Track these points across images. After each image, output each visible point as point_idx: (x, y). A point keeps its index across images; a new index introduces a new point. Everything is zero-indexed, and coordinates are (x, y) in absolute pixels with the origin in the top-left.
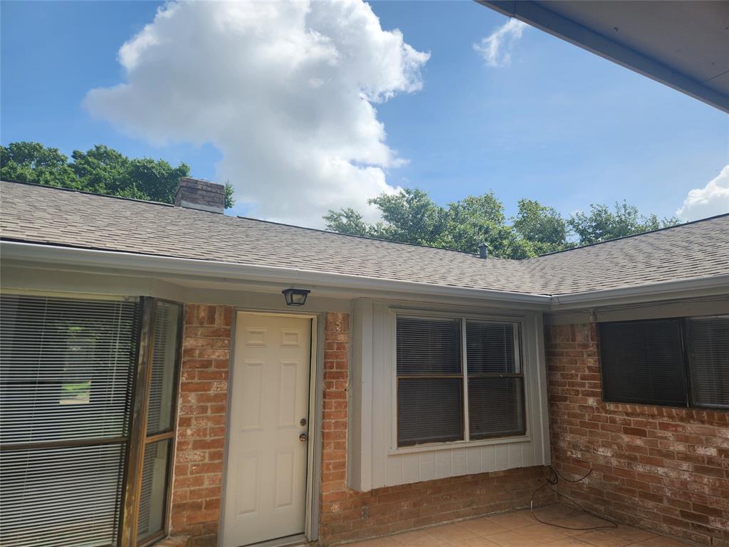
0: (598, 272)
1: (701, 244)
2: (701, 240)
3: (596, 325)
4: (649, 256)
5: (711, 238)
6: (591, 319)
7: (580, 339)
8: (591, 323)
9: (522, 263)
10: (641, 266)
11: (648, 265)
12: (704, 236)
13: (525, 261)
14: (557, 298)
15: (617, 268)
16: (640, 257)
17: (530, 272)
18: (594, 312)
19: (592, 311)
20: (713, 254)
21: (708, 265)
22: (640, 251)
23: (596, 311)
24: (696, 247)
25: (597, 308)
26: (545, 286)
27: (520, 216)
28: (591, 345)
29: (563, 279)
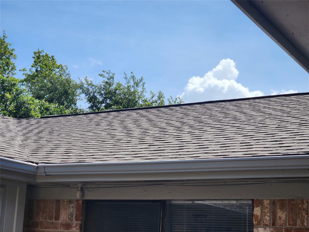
0: (93, 142)
1: (191, 127)
2: (192, 122)
3: (83, 203)
4: (145, 132)
5: (201, 122)
6: (78, 195)
7: (64, 217)
8: (77, 200)
9: (20, 122)
10: (135, 141)
11: (142, 141)
12: (196, 119)
13: (24, 121)
14: (44, 167)
15: (112, 141)
16: (137, 132)
17: (24, 134)
18: (82, 188)
19: (80, 185)
20: (198, 137)
21: (192, 147)
22: (139, 126)
23: (84, 187)
24: (186, 129)
25: (85, 183)
26: (35, 152)
27: (34, 70)
28: (74, 225)
29: (57, 146)
